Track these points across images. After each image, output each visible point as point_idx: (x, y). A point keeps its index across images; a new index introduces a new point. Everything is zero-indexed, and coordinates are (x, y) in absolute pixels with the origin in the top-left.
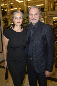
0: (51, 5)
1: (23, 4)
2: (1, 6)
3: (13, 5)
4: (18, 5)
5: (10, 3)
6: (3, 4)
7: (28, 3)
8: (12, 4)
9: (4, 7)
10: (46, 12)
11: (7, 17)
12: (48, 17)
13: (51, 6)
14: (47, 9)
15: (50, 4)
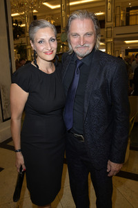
0: (120, 14)
1: (60, 11)
2: (12, 17)
3: (37, 15)
4: (50, 15)
5: (32, 9)
6: (16, 12)
7: (71, 9)
8: (35, 11)
9: (17, 19)
10: (109, 29)
11: (24, 40)
12: (114, 39)
13: (120, 17)
14: (112, 23)
15: (118, 13)
